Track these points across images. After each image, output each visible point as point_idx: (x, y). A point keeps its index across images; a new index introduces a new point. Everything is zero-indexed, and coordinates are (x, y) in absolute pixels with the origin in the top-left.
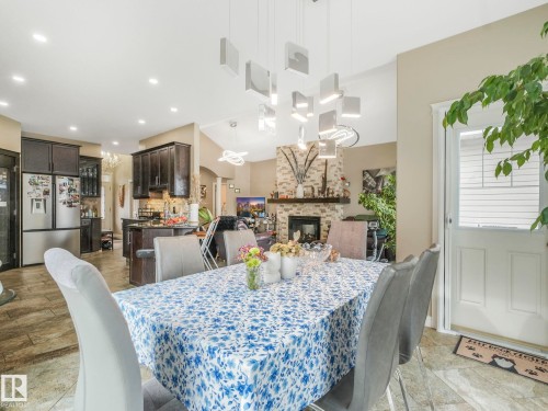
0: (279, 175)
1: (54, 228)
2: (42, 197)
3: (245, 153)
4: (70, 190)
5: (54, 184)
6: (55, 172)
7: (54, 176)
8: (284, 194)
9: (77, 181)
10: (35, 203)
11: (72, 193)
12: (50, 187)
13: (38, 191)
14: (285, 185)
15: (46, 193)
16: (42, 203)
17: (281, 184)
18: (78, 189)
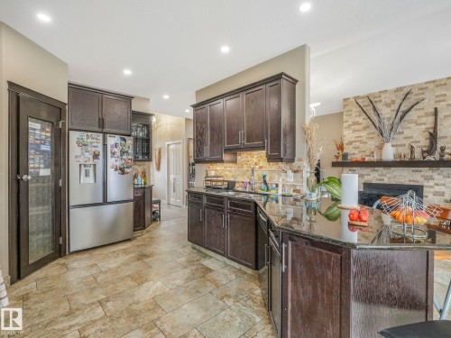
0: (346, 132)
1: (105, 202)
2: (91, 162)
3: (319, 104)
4: (123, 153)
5: (105, 145)
6: (106, 130)
7: (105, 133)
8: (356, 155)
9: (130, 141)
10: (83, 169)
11: (125, 157)
12: (100, 149)
13: (87, 154)
14: (358, 144)
15: (96, 156)
16: (91, 170)
17: (350, 143)
18: (131, 151)
